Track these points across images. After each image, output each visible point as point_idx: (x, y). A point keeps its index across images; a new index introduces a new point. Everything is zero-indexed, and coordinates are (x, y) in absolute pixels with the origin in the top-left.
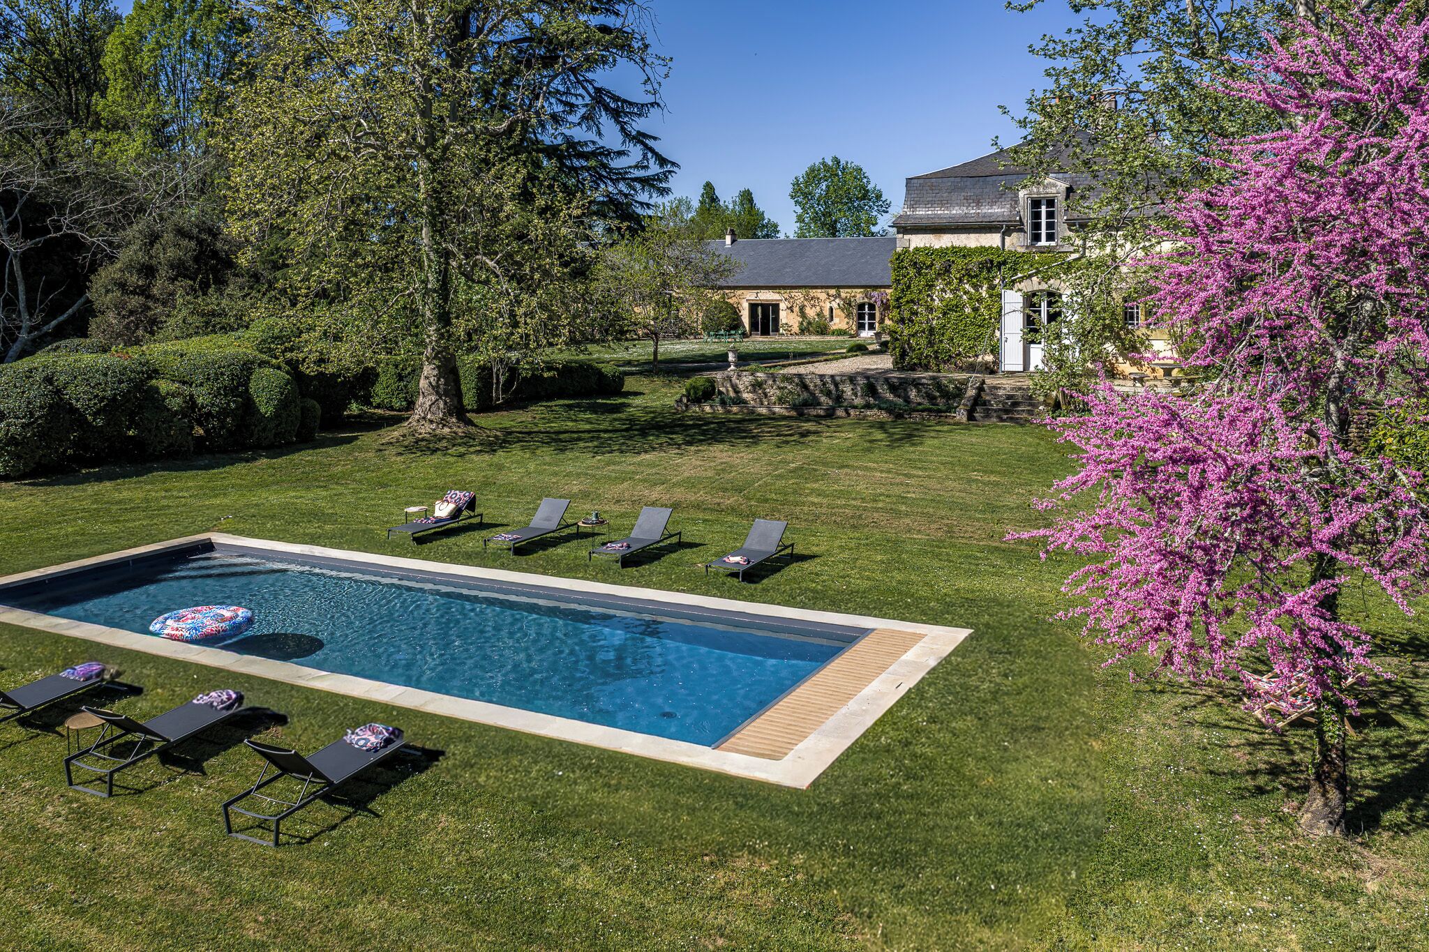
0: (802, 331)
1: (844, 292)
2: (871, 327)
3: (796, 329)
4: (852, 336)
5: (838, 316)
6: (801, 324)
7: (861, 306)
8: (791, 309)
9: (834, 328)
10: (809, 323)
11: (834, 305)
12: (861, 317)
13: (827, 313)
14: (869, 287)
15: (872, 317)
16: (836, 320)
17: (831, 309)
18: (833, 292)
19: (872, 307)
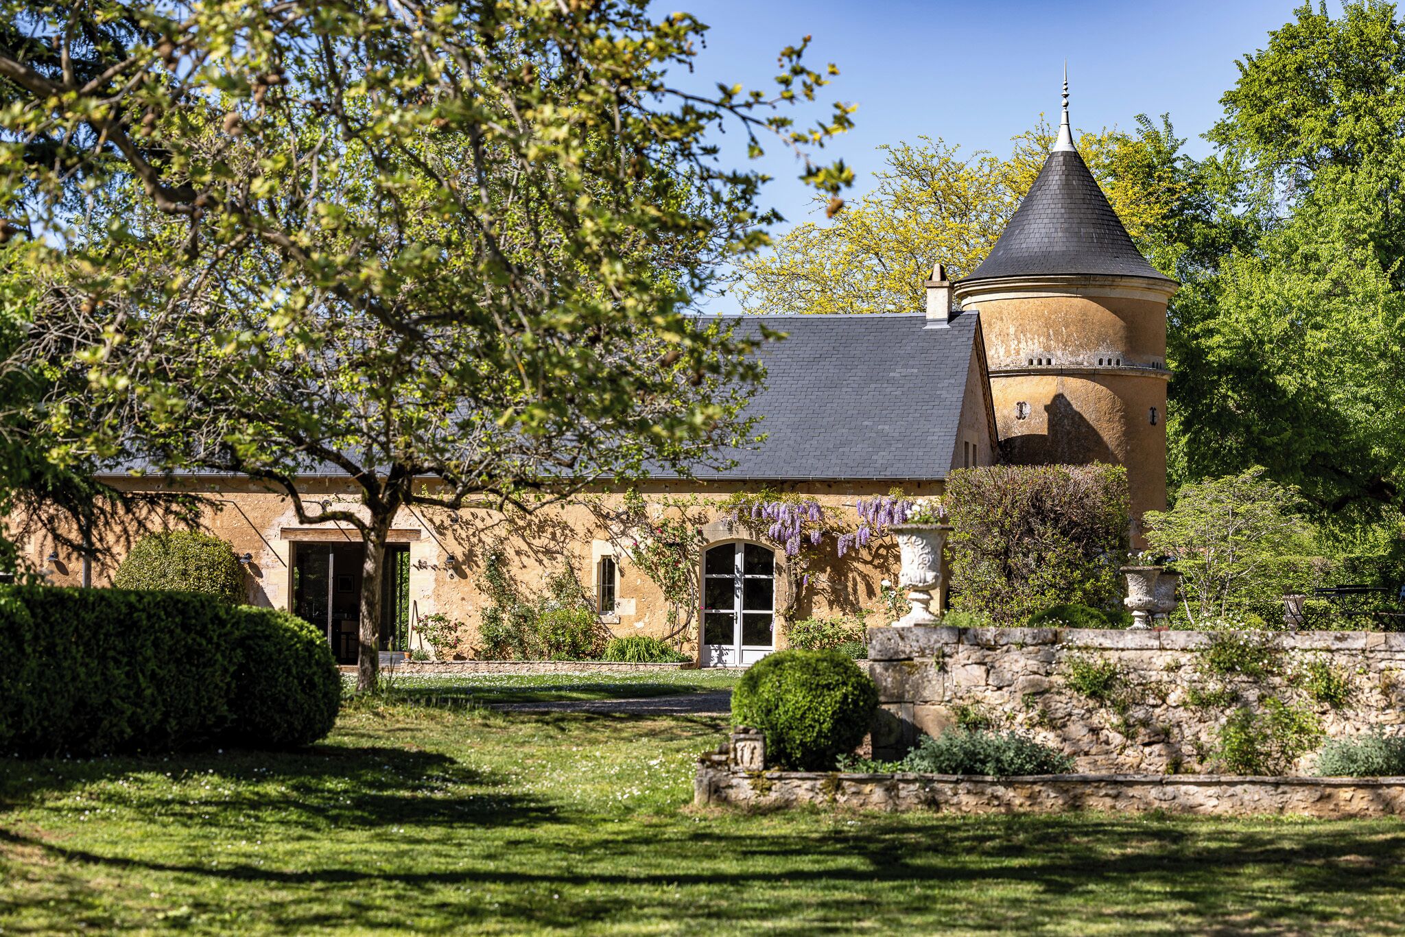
0: (497, 648)
1: (657, 507)
2: (757, 633)
3: (472, 637)
4: (687, 664)
5: (634, 591)
6: (494, 619)
7: (719, 557)
8: (457, 567)
9: (621, 633)
10: (525, 617)
11: (623, 551)
12: (718, 593)
13: (591, 580)
14: (754, 485)
15: (759, 595)
16: (626, 606)
17: (608, 567)
18: (615, 502)
19: (760, 559)
